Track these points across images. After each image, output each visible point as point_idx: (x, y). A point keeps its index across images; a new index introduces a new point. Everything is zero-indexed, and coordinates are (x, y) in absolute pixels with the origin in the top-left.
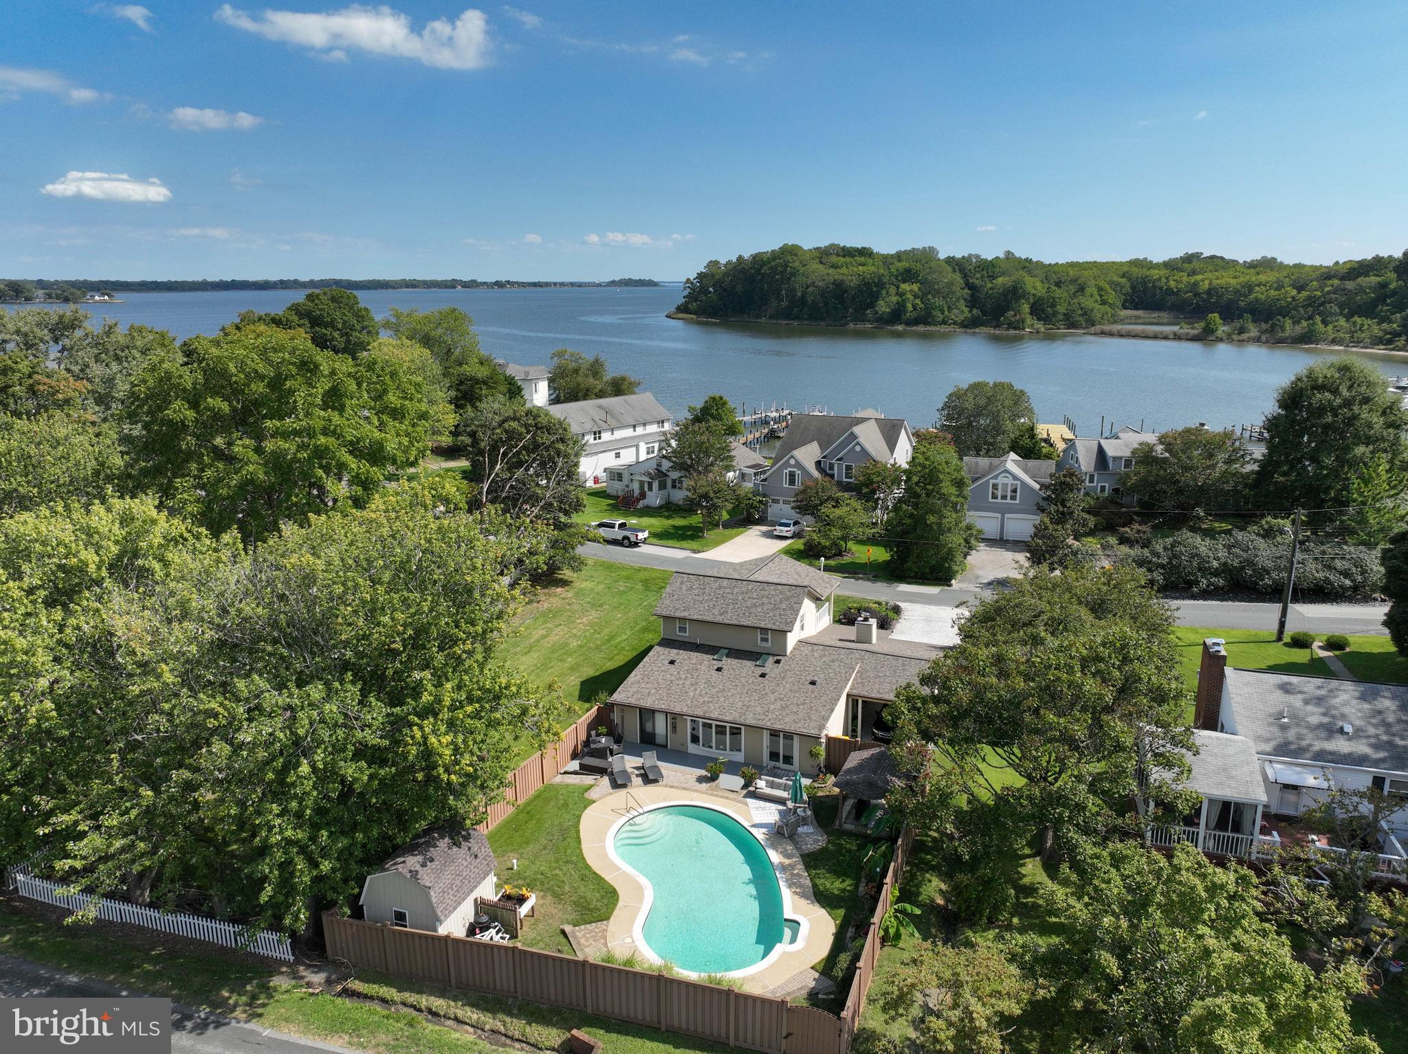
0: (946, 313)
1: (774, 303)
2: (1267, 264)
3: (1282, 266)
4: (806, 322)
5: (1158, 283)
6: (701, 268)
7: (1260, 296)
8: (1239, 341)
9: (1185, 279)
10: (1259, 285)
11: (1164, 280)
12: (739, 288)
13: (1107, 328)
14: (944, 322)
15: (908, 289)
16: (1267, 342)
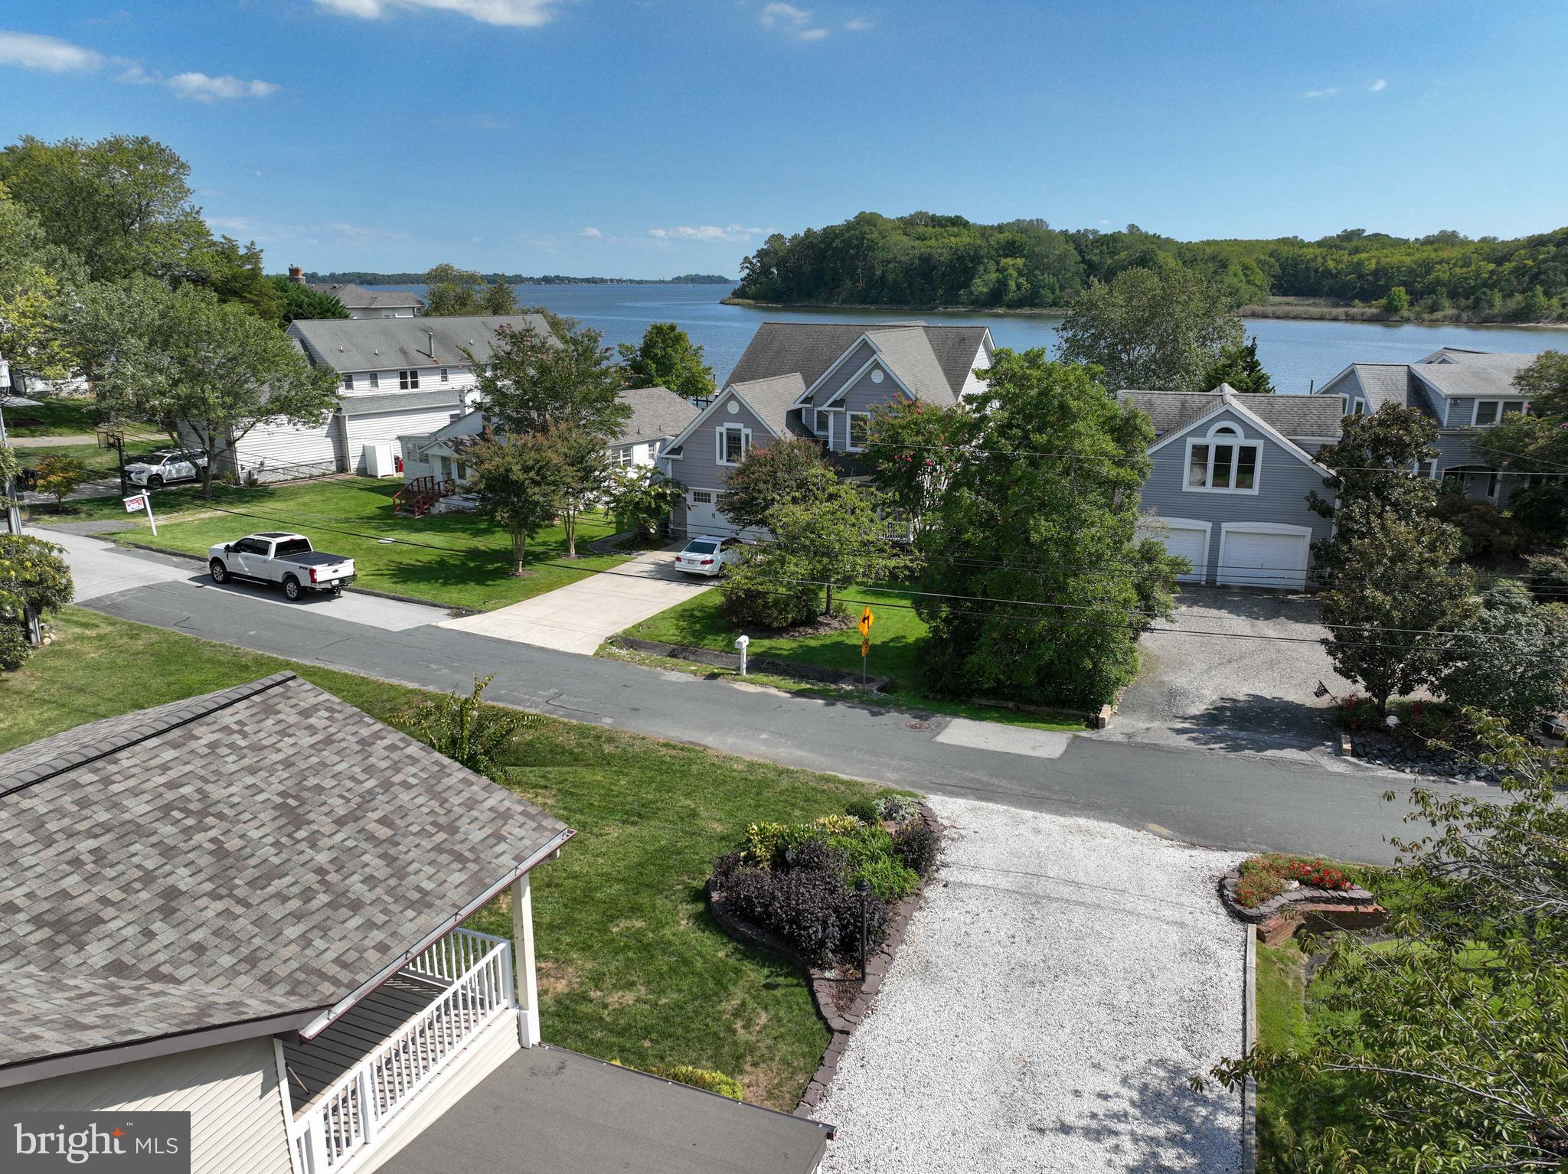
0: (1057, 292)
1: (848, 284)
2: (1447, 239)
3: (1465, 243)
4: (885, 306)
5: (1313, 264)
6: (762, 245)
7: (1441, 275)
8: (1432, 321)
9: (1346, 258)
10: (1440, 263)
11: (1320, 260)
12: (807, 268)
13: (1257, 308)
14: (1055, 304)
15: (1011, 263)
16: (1469, 321)
